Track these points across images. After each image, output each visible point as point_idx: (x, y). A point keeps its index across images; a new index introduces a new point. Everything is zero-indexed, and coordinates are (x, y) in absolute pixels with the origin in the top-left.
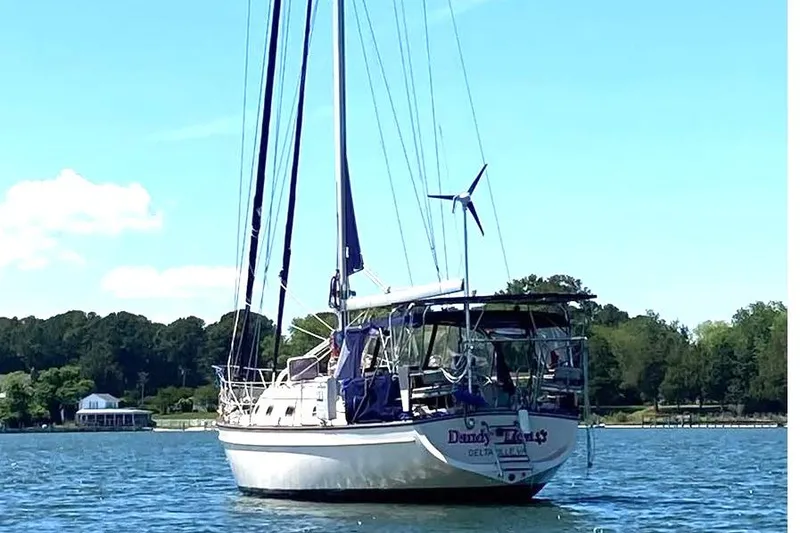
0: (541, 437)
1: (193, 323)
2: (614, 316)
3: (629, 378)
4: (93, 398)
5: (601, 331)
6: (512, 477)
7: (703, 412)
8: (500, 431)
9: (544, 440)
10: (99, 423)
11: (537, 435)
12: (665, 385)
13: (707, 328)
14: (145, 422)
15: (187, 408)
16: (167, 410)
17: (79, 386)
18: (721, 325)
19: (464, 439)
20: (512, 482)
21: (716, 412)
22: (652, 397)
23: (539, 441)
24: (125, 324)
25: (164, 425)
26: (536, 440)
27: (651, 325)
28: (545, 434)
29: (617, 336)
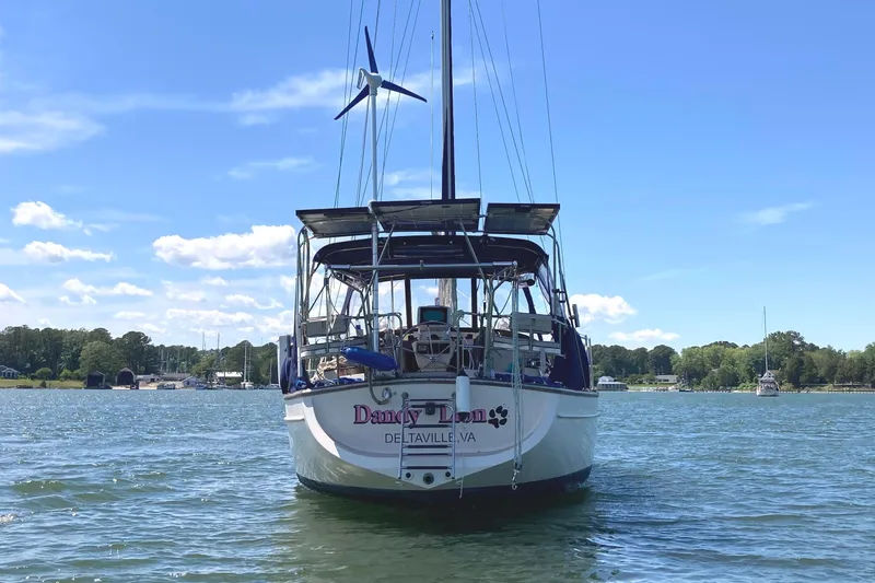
0: (498, 416)
1: (643, 351)
2: (813, 348)
3: (822, 372)
4: (604, 377)
5: (807, 353)
6: (429, 479)
7: (854, 387)
8: (431, 407)
9: (503, 422)
10: (607, 387)
11: (492, 413)
12: (837, 375)
13: (852, 353)
14: (623, 388)
15: (641, 383)
16: (633, 383)
17: (598, 373)
18: (858, 353)
19: (377, 418)
20: (429, 487)
21: (859, 386)
22: (832, 381)
23: (495, 423)
24: (617, 350)
25: (632, 389)
26: (490, 422)
27: (829, 352)
28: (504, 413)
29: (815, 355)
